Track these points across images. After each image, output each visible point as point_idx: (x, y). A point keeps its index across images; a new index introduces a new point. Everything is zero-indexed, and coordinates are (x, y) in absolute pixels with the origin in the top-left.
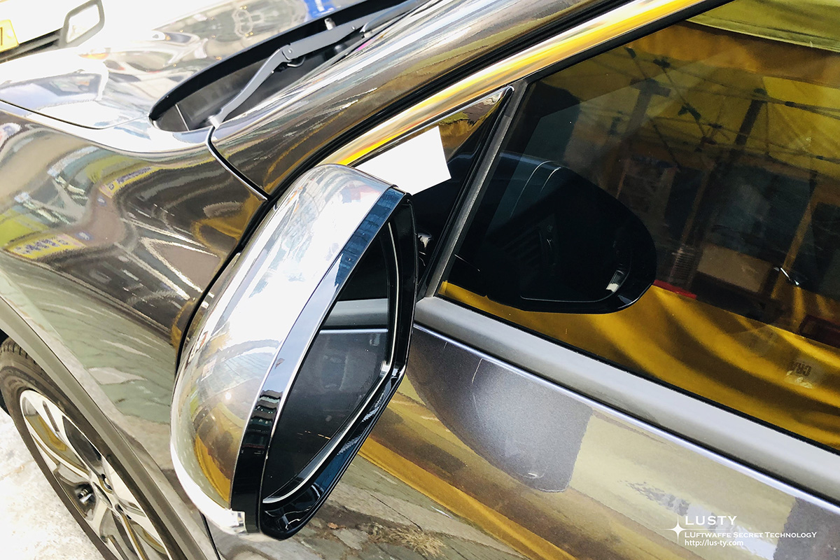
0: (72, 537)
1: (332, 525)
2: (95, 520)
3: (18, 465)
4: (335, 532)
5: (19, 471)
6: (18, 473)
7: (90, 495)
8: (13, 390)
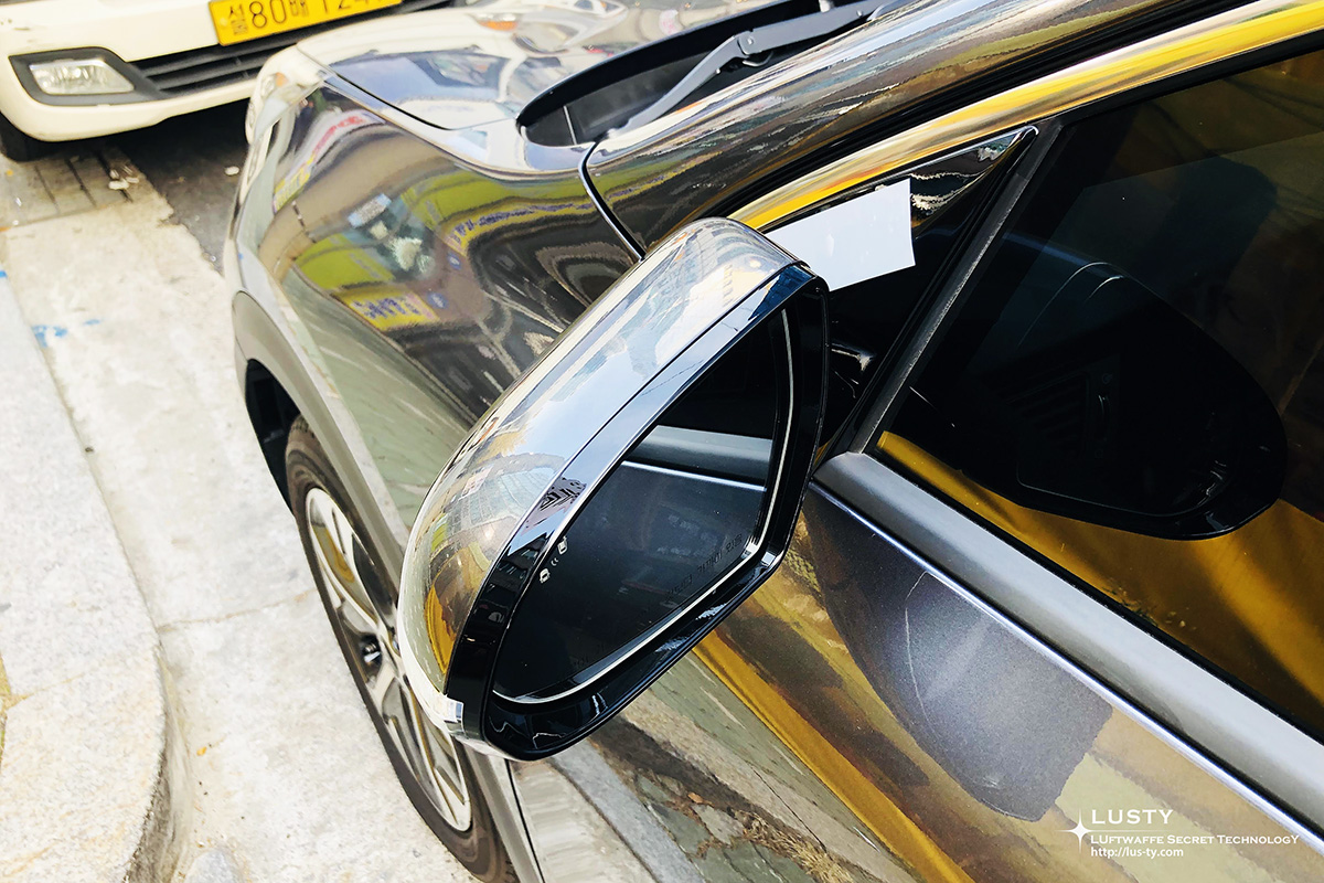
0: (349, 707)
1: (693, 796)
2: (378, 690)
3: (299, 591)
4: (697, 809)
5: (300, 599)
6: (298, 601)
7: (377, 654)
8: (300, 484)
